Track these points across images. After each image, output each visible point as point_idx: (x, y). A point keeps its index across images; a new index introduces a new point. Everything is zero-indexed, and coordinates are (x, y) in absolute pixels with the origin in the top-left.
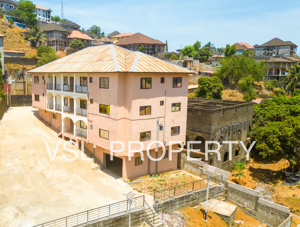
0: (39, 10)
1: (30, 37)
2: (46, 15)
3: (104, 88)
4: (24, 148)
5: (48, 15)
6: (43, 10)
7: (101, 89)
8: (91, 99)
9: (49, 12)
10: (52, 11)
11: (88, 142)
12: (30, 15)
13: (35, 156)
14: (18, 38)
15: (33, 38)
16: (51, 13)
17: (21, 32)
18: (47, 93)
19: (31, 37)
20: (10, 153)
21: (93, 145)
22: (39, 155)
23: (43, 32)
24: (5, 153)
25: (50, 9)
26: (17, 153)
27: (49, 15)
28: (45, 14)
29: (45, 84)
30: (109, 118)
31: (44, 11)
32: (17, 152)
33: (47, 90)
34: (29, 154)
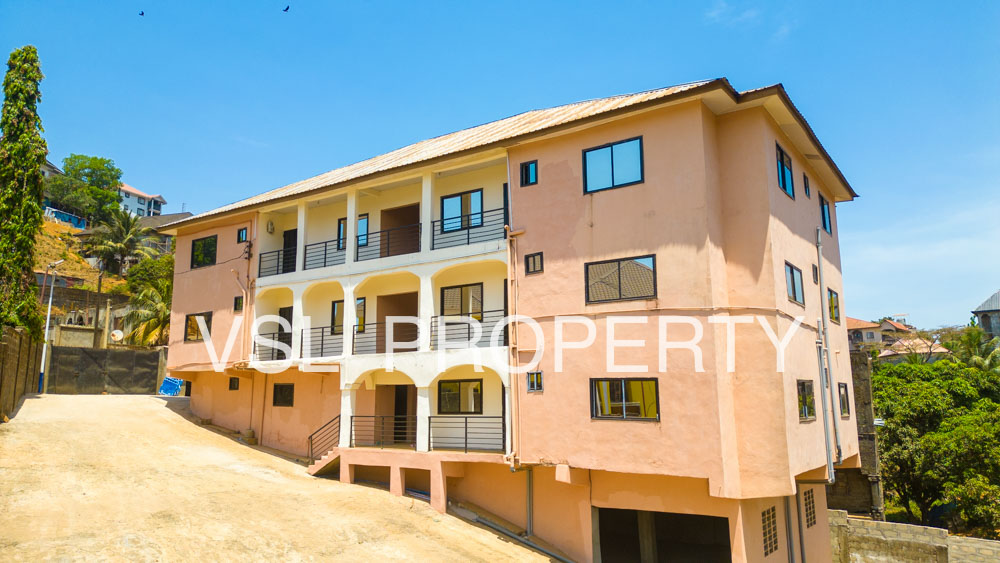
0: (128, 194)
1: (101, 243)
2: (146, 211)
3: (614, 187)
4: (168, 517)
5: (152, 210)
6: (140, 198)
7: (595, 194)
8: (527, 258)
9: (157, 203)
10: (165, 203)
11: (516, 461)
12: (99, 196)
13: (245, 549)
14: (57, 246)
15: (112, 244)
16: (163, 206)
17: (69, 234)
18: (258, 292)
19: (105, 242)
20: (90, 542)
21: (552, 468)
22: (268, 544)
23: (148, 233)
24: (59, 542)
25: (160, 197)
26: (133, 541)
27: (158, 212)
28: (145, 207)
29: (250, 256)
30: (657, 312)
31: (142, 201)
32: (132, 537)
33: (259, 282)
34: (208, 545)
